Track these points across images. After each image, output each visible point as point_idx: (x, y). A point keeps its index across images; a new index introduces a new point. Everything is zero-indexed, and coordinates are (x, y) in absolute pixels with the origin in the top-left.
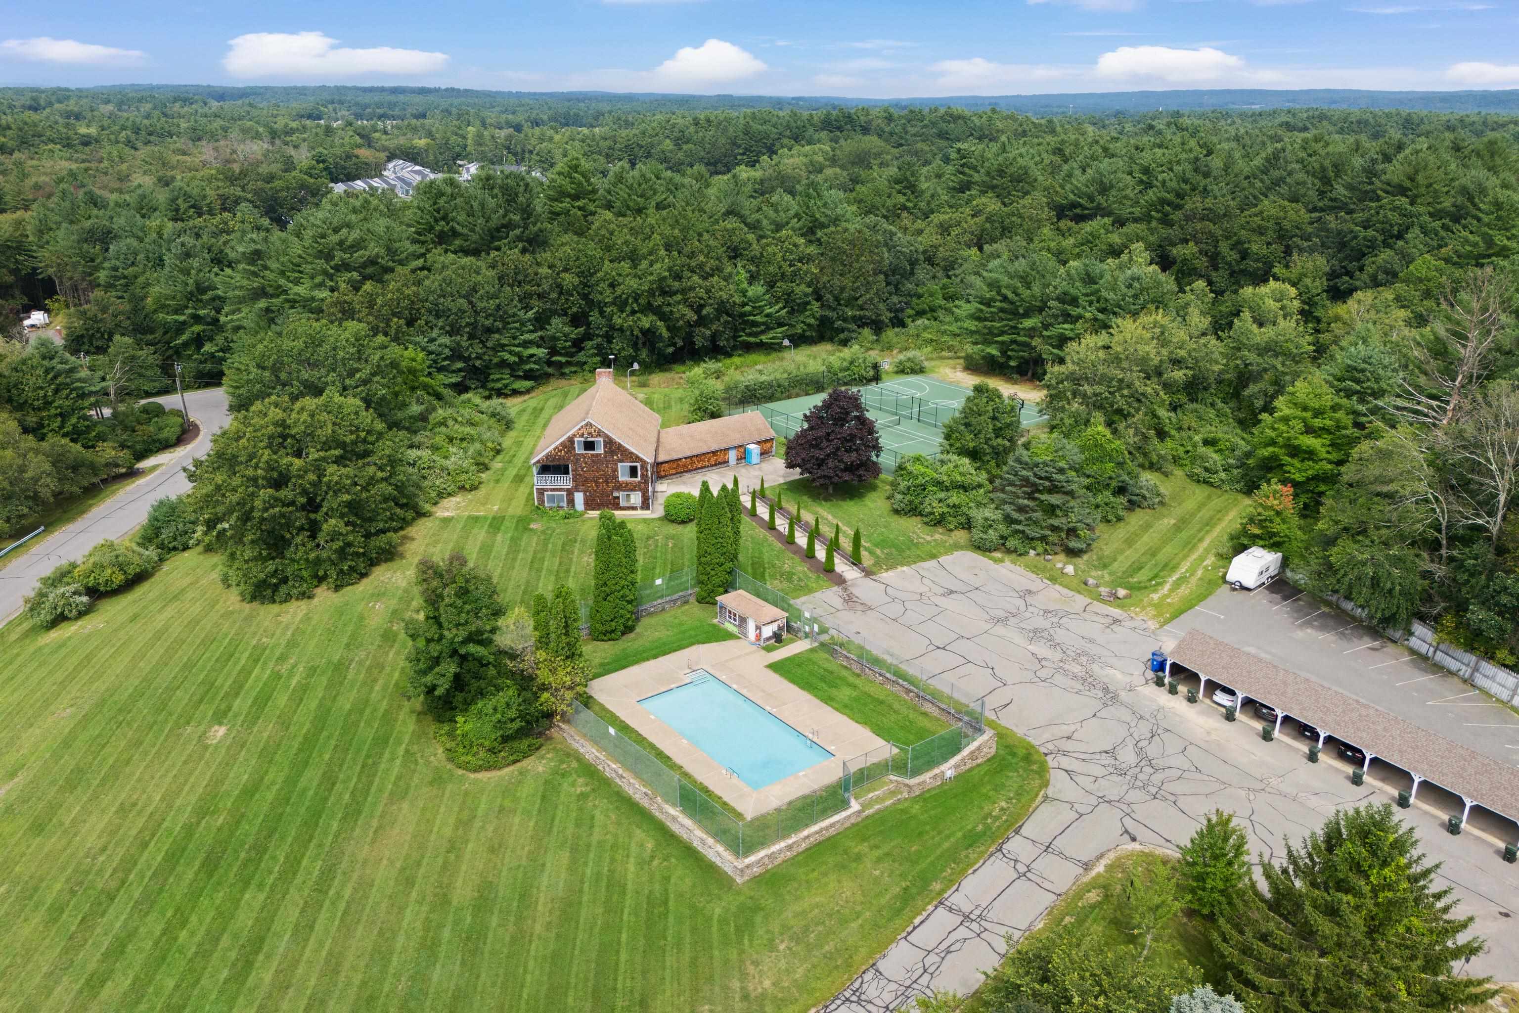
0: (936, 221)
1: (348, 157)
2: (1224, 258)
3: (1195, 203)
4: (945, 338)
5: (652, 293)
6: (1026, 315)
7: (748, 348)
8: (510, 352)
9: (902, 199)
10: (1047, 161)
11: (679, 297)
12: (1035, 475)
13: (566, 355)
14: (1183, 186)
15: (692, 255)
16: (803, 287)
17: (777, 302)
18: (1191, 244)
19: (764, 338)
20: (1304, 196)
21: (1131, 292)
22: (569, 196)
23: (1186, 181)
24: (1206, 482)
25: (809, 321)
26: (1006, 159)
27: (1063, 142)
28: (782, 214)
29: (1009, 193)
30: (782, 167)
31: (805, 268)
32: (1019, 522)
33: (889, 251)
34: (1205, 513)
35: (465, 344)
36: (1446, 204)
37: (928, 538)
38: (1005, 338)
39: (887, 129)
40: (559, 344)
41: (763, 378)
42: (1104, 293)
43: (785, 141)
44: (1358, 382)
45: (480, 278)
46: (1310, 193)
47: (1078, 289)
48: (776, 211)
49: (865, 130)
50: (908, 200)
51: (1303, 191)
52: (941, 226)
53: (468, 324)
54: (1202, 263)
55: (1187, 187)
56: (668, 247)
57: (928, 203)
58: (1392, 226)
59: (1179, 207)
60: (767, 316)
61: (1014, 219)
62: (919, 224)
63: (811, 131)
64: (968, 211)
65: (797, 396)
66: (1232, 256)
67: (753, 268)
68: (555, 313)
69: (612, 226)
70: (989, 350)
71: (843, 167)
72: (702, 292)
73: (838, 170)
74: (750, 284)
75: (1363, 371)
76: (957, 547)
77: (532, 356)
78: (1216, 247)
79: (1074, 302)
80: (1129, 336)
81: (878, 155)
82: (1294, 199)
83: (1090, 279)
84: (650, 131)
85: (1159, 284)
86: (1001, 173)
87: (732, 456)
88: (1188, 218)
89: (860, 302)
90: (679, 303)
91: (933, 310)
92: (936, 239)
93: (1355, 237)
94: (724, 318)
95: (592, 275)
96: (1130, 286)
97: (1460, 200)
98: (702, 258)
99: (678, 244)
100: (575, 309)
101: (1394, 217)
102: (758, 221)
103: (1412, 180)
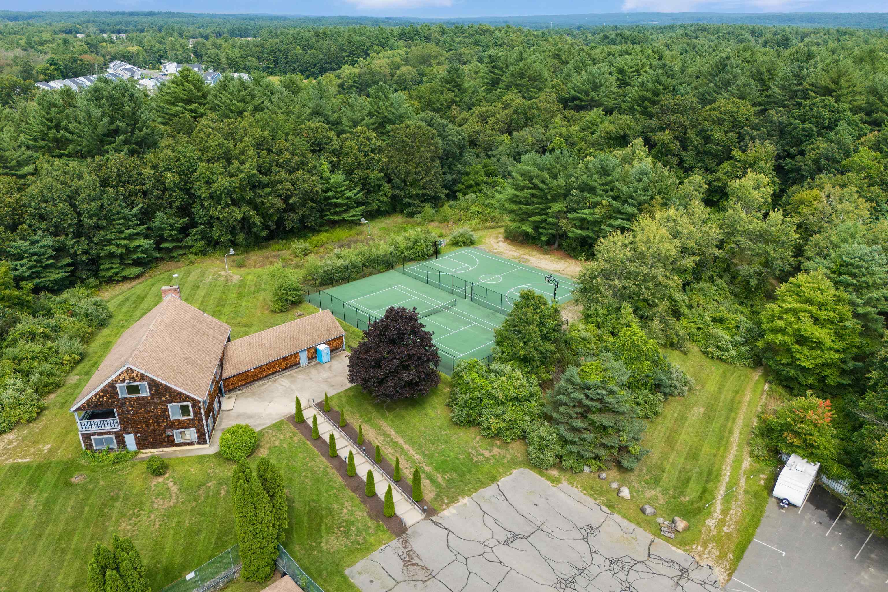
0: (477, 113)
1: (75, 60)
2: (692, 142)
3: (666, 100)
4: (489, 211)
5: (242, 188)
6: (554, 200)
7: (334, 224)
8: (118, 246)
9: (451, 95)
10: (550, 64)
11: (267, 190)
12: (587, 397)
13: (173, 241)
14: (659, 87)
15: (280, 153)
16: (376, 172)
17: (355, 186)
18: (667, 132)
19: (345, 216)
20: (749, 94)
21: (641, 185)
22: (183, 101)
23: (659, 83)
24: (719, 359)
25: (382, 199)
26: (525, 65)
27: (560, 50)
28: (357, 113)
29: (528, 90)
30: (373, 66)
31: (377, 157)
32: (572, 443)
33: (443, 140)
34: (726, 395)
35: (69, 243)
36: (860, 102)
37: (487, 454)
38: (537, 218)
39: (442, 39)
40: (166, 234)
41: (340, 262)
42: (617, 184)
43: (376, 47)
44: (853, 275)
45: (81, 183)
46: (754, 92)
47: (596, 181)
48: (353, 111)
49: (428, 40)
50: (456, 96)
51: (748, 90)
52: (480, 115)
53: (70, 225)
54: (675, 146)
55: (661, 87)
56: (259, 146)
57: (471, 98)
58: (824, 119)
59: (655, 103)
60: (348, 198)
61: (534, 111)
62: (465, 114)
63: (392, 40)
64: (500, 105)
65: (371, 274)
66: (698, 141)
67: (334, 159)
68: (159, 208)
69: (209, 130)
70: (524, 228)
71: (413, 66)
72: (288, 185)
73: (410, 67)
74: (332, 171)
75: (858, 267)
76: (514, 463)
77: (139, 246)
78: (685, 133)
79: (592, 190)
80: (651, 236)
81: (436, 57)
82: (742, 97)
83: (604, 172)
84: (287, 41)
85: (662, 178)
86: (522, 75)
87: (303, 358)
88: (663, 112)
89: (422, 183)
90: (269, 194)
91: (477, 184)
92: (478, 126)
93: (796, 128)
94: (310, 204)
95: (192, 173)
96: (640, 180)
97: (871, 98)
98: (287, 155)
99: (268, 143)
100: (178, 203)
101: (826, 113)
102: (340, 118)
103: (836, 83)
